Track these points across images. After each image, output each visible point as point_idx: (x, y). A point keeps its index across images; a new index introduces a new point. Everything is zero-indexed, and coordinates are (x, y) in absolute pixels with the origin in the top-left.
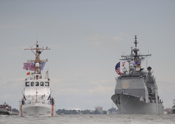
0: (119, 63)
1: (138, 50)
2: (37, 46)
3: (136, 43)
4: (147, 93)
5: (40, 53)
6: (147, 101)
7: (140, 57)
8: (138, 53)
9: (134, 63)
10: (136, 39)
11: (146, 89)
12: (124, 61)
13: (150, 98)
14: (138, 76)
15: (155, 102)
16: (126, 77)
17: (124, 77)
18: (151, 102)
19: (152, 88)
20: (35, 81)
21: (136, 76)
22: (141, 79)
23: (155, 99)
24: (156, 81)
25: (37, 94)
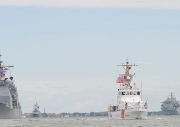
1: (2, 62)
2: (128, 63)
4: (11, 100)
5: (130, 68)
6: (12, 107)
8: (2, 64)
11: (11, 97)
13: (13, 105)
15: (17, 108)
18: (14, 108)
19: (15, 96)
21: (1, 85)
22: (5, 88)
23: (16, 105)
24: (17, 89)
25: (134, 101)
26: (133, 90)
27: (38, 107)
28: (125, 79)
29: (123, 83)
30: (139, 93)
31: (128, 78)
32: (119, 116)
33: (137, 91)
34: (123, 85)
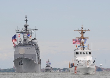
0: (16, 35)
1: (28, 26)
2: (82, 28)
3: (26, 21)
4: (37, 57)
5: (84, 33)
7: (29, 31)
8: (28, 28)
9: (27, 35)
10: (26, 17)
12: (19, 34)
14: (31, 45)
15: (40, 63)
16: (22, 45)
17: (21, 45)
18: (38, 63)
19: (38, 54)
20: (83, 51)
21: (29, 45)
22: (33, 47)
23: (39, 61)
25: (85, 59)
26: (85, 51)
27: (50, 63)
28: (80, 41)
29: (79, 45)
30: (90, 53)
31: (83, 40)
32: (73, 71)
33: (89, 51)
34: (79, 47)
